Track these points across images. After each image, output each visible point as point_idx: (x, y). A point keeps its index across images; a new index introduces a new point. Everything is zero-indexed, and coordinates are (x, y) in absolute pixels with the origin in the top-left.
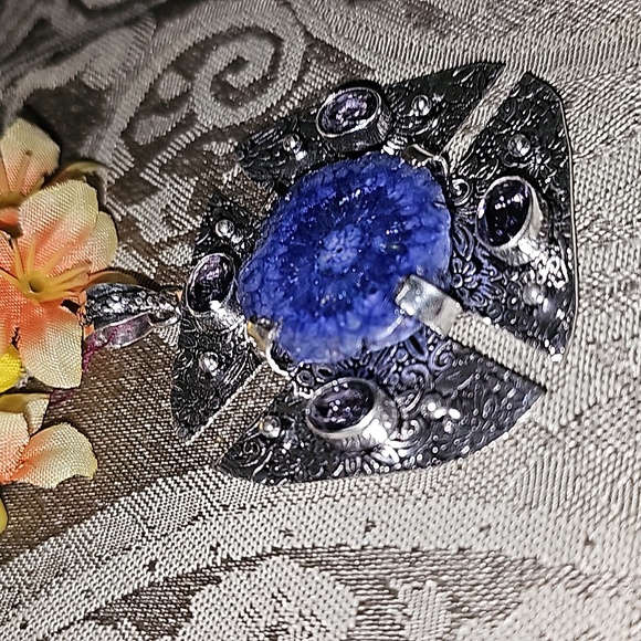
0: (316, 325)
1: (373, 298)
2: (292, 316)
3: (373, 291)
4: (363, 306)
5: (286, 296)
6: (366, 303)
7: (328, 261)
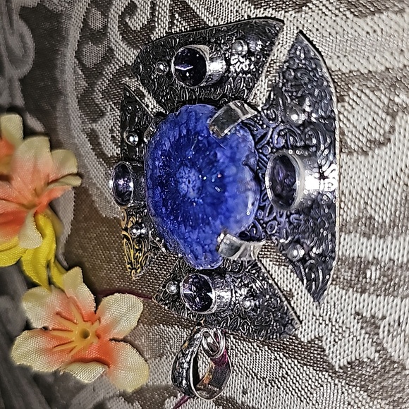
0: (229, 199)
1: (219, 155)
2: (221, 219)
3: (215, 155)
4: (223, 163)
5: (209, 224)
6: (221, 161)
7: (194, 190)
